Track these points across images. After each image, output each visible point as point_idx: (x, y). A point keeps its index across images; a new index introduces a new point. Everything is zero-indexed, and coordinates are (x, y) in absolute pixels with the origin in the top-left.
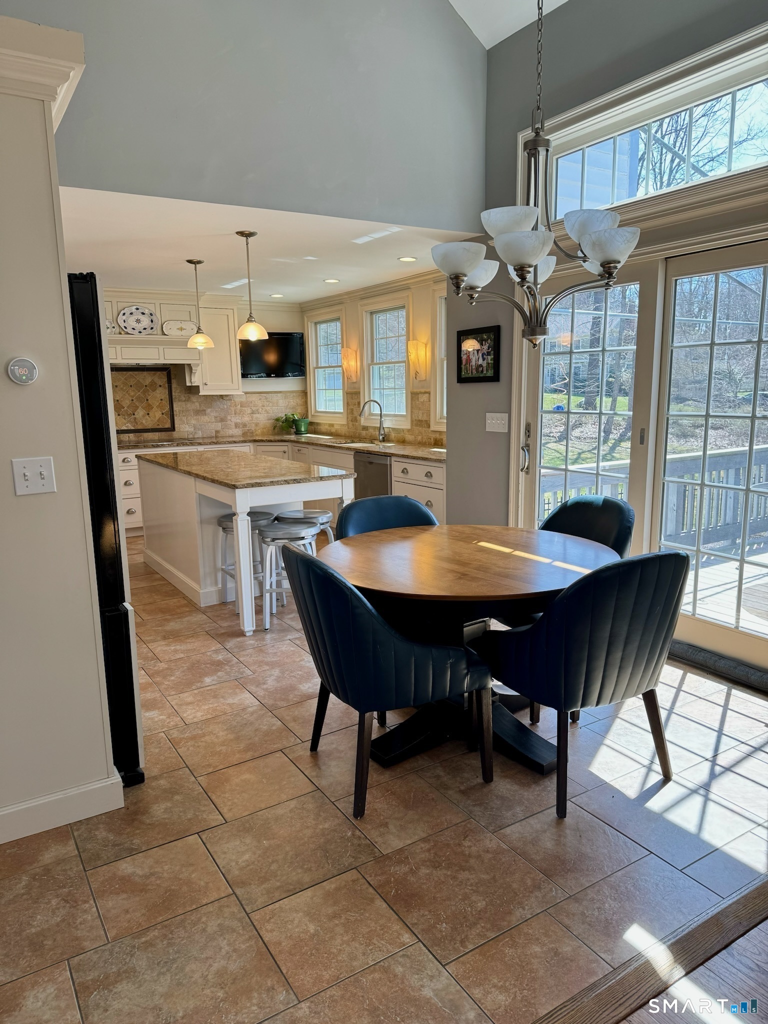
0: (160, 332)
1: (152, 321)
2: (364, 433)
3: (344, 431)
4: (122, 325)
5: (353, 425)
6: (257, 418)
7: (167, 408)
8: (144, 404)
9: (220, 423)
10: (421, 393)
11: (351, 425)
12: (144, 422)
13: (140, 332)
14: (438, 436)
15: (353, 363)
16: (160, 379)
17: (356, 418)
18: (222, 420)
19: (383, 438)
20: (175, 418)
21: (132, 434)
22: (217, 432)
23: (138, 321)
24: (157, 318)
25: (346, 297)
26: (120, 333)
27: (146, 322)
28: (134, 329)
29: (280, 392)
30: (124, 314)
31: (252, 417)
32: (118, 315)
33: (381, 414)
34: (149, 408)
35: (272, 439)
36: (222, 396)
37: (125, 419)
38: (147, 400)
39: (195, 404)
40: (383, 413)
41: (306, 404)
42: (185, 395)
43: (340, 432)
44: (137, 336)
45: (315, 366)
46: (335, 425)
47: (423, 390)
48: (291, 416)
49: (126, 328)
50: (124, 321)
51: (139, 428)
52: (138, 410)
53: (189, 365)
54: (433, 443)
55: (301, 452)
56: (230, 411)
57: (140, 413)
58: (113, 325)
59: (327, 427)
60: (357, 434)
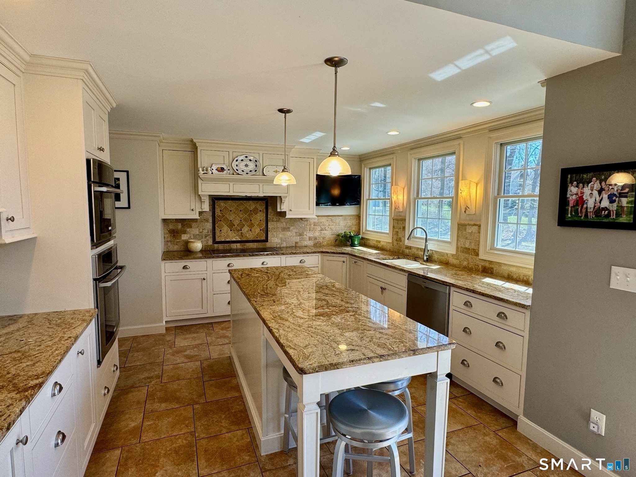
0: (261, 174)
1: (256, 166)
2: (407, 251)
3: (389, 247)
4: (235, 168)
5: (397, 243)
6: (324, 234)
7: (264, 226)
8: (249, 223)
9: (299, 237)
10: (469, 225)
11: (395, 243)
12: (248, 235)
13: (247, 173)
14: (487, 265)
15: (401, 197)
16: (261, 206)
17: (400, 238)
18: (300, 235)
19: (427, 259)
20: (269, 233)
21: (239, 244)
22: (296, 243)
23: (246, 166)
24: (260, 164)
25: (398, 148)
26: (233, 174)
27: (252, 166)
28: (243, 171)
29: (342, 216)
30: (237, 160)
31: (321, 233)
32: (233, 161)
33: (426, 238)
34: (251, 226)
35: (335, 251)
36: (301, 219)
37: (235, 233)
38: (251, 220)
39: (282, 224)
40: (428, 237)
41: (359, 224)
42: (277, 217)
43: (385, 247)
44: (245, 176)
45: (367, 198)
46: (381, 242)
47: (472, 223)
48: (349, 233)
49: (237, 170)
50: (237, 166)
51: (244, 240)
52: (244, 228)
53: (280, 197)
54: (481, 270)
55: (357, 263)
56: (306, 228)
57: (245, 229)
58: (229, 168)
59: (375, 242)
60: (401, 251)
